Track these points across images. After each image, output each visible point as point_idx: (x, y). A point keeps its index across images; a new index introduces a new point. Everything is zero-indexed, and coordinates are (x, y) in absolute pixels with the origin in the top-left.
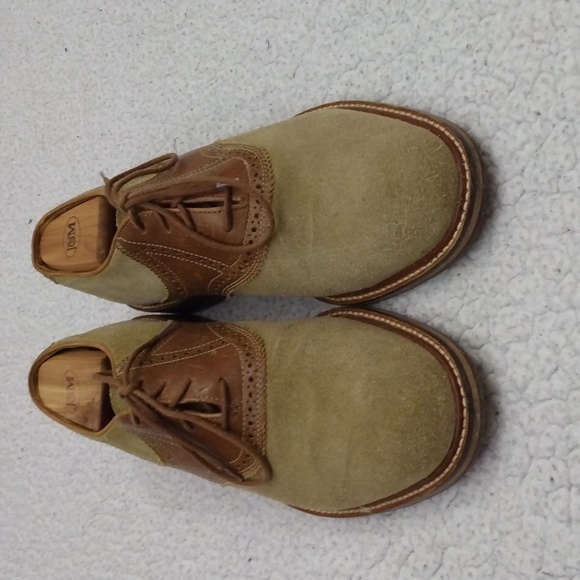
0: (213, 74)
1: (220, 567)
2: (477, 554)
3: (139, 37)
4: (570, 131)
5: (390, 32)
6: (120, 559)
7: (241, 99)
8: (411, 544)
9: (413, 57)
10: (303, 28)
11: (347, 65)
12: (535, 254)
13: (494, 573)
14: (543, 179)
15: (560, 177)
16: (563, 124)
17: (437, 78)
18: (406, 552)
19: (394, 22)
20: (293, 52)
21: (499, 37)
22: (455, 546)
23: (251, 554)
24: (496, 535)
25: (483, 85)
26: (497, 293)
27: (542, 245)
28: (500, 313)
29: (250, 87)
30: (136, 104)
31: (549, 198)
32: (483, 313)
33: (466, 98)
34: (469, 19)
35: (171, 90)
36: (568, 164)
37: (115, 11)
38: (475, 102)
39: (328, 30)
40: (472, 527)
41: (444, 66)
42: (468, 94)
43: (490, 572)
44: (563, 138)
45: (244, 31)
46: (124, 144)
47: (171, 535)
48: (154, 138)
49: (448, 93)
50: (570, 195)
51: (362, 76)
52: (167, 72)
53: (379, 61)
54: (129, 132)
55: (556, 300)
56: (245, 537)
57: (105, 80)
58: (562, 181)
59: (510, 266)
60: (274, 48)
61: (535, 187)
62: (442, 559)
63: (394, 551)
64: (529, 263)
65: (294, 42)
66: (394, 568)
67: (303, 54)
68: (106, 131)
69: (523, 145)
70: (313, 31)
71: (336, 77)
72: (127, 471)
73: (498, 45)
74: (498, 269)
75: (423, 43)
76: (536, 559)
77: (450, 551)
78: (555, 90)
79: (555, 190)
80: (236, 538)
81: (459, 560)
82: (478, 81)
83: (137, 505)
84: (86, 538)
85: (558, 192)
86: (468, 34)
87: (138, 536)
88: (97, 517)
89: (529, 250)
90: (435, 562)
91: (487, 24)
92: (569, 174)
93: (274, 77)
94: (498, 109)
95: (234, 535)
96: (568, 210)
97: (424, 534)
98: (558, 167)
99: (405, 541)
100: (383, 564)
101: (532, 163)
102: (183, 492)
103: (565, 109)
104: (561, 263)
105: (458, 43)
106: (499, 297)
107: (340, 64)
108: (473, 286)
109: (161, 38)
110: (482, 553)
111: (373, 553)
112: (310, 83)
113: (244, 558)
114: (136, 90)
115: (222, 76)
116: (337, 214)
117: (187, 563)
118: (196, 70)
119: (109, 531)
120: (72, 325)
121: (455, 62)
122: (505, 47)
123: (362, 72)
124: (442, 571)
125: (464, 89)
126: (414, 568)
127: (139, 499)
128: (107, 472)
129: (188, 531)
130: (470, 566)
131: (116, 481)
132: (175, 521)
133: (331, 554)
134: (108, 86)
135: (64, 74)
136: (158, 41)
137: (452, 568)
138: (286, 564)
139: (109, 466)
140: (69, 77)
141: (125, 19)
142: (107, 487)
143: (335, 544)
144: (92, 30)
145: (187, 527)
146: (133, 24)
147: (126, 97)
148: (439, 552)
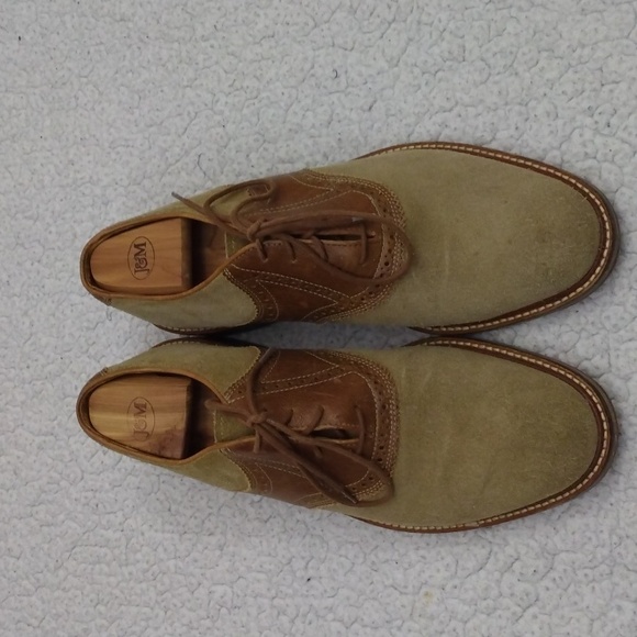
0: (255, 94)
1: (268, 589)
2: (594, 557)
5: (496, 83)
6: (117, 592)
7: (298, 124)
8: (517, 552)
9: (523, 109)
10: (382, 64)
11: (441, 107)
13: (612, 573)
17: (552, 132)
18: (512, 560)
19: (499, 73)
20: (369, 85)
21: (625, 104)
22: (568, 551)
23: (311, 573)
24: (615, 539)
25: (605, 145)
26: (620, 330)
28: (623, 347)
29: (309, 113)
30: (137, 112)
32: (604, 346)
33: (586, 154)
34: (591, 83)
35: (193, 104)
37: (102, 8)
38: (595, 158)
39: (417, 71)
40: (588, 534)
41: (560, 122)
42: (589, 150)
43: (608, 571)
45: (301, 56)
46: (118, 153)
47: (196, 561)
48: (166, 150)
49: (564, 147)
51: (459, 119)
52: (185, 83)
53: (480, 108)
54: (126, 140)
56: (303, 558)
57: (85, 80)
60: (343, 78)
62: (553, 564)
63: (497, 560)
65: (371, 76)
66: (497, 575)
67: (383, 89)
68: (87, 136)
70: (396, 69)
71: (427, 117)
72: (126, 499)
73: (623, 111)
74: (621, 308)
75: (536, 99)
77: (563, 555)
80: (290, 560)
81: (573, 562)
82: (599, 140)
83: (143, 534)
84: (61, 573)
86: (589, 97)
87: (146, 566)
88: (77, 549)
90: (545, 567)
91: (611, 91)
93: (344, 107)
94: (620, 167)
95: (287, 556)
97: (532, 543)
99: (510, 550)
100: (482, 572)
102: (212, 518)
105: (578, 104)
106: (622, 332)
107: (432, 105)
108: (593, 323)
109: (176, 45)
110: (599, 556)
111: (471, 565)
112: (393, 118)
113: (303, 578)
114: (137, 97)
115: (268, 98)
116: (477, 254)
117: (220, 590)
118: (231, 86)
119: (99, 563)
120: (34, 343)
121: (573, 119)
122: (630, 114)
123: (460, 116)
124: (553, 574)
125: (584, 145)
126: (521, 574)
127: (145, 527)
128: (95, 501)
129: (221, 557)
130: (585, 568)
131: (109, 510)
132: (200, 547)
133: (418, 567)
134: (90, 87)
135: (15, 64)
136: (172, 49)
137: (565, 571)
138: (360, 580)
139: (97, 495)
140: (25, 70)
141: (118, 17)
142: (96, 517)
143: (423, 557)
144: (63, 23)
145: (218, 553)
146: (131, 25)
147: (120, 102)
148: (550, 557)
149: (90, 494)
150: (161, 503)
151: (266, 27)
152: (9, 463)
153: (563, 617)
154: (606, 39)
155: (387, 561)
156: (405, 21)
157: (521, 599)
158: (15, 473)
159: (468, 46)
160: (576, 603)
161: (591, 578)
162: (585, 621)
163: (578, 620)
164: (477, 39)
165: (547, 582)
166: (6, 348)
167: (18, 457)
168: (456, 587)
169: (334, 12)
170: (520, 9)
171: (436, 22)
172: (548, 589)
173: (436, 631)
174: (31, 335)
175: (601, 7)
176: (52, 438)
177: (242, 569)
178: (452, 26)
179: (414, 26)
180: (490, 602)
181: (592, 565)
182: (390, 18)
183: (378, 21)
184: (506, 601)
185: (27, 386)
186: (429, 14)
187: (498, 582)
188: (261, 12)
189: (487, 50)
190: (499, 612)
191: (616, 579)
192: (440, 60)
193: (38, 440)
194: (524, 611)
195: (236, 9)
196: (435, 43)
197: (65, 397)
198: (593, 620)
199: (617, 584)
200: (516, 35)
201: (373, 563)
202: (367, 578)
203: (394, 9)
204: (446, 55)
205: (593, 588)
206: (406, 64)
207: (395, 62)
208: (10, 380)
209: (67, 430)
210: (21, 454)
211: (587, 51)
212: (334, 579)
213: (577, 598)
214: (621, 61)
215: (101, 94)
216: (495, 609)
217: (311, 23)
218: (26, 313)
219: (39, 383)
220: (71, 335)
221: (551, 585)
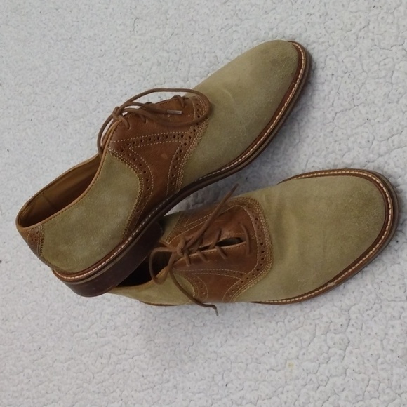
1: (207, 401)
2: (369, 302)
3: (65, 125)
4: (352, 76)
8: (329, 318)
12: (352, 139)
13: (381, 307)
14: (344, 103)
15: (353, 99)
16: (347, 74)
22: (354, 305)
23: (226, 380)
27: (356, 133)
31: (351, 111)
36: (356, 91)
37: (43, 117)
43: (379, 307)
44: (349, 81)
50: (363, 105)
52: (91, 137)
55: (371, 156)
56: (220, 373)
57: (43, 158)
58: (355, 101)
59: (341, 150)
61: (342, 108)
62: (349, 316)
63: (321, 328)
64: (350, 145)
66: (323, 337)
69: (330, 92)
72: (119, 380)
76: (401, 286)
77: (353, 309)
78: (338, 62)
79: (353, 106)
80: (213, 378)
81: (359, 310)
83: (133, 397)
85: (355, 106)
89: (348, 139)
90: (346, 320)
92: (358, 96)
95: (211, 376)
96: (363, 111)
97: (334, 308)
98: (351, 94)
100: (315, 340)
101: (337, 98)
102: (166, 371)
103: (346, 68)
104: (368, 138)
109: (82, 120)
110: (371, 300)
111: (308, 337)
114: (70, 154)
120: (51, 310)
124: (352, 322)
126: (335, 329)
127: (133, 392)
128: (103, 388)
129: (177, 393)
130: (367, 310)
131: (112, 391)
132: (164, 391)
133: (281, 351)
134: (47, 159)
135: (9, 165)
136: (80, 122)
137: (357, 317)
138: (253, 372)
139: (104, 384)
140: (14, 166)
141: (51, 119)
142: (106, 398)
143: (282, 344)
144: (27, 133)
145: (175, 391)
146: (58, 120)
147: (63, 161)
148: (346, 313)
149: (100, 385)
150: (138, 374)
151: (121, 90)
152: (54, 385)
153: (366, 346)
154: (281, 21)
155: (264, 355)
156: (185, 57)
157: (340, 344)
158: (59, 390)
159: (218, 55)
160: (370, 334)
161: (371, 315)
162: (378, 343)
163: (374, 344)
164: (221, 49)
165: (350, 329)
166: (38, 319)
167: (58, 380)
168: (304, 354)
169: (151, 69)
170: (237, 25)
171: (200, 51)
172: (352, 333)
173: (302, 385)
174: (49, 306)
175: (274, 5)
176: (73, 361)
177: (191, 394)
178: (207, 49)
179: (190, 58)
180: (325, 355)
181: (370, 307)
182: (178, 59)
183: (172, 63)
184: (333, 350)
185: (53, 336)
186: (195, 48)
187: (325, 340)
188: (117, 85)
189: (228, 53)
190: (331, 359)
191: (384, 309)
192: (207, 68)
193: (66, 365)
194: (345, 351)
195: (105, 88)
196: (203, 61)
197: (74, 333)
198: (382, 341)
199: (386, 313)
200: (239, 39)
201: (257, 359)
202: (256, 369)
203: (178, 54)
204: (209, 64)
205: (375, 321)
206: (192, 78)
207: (186, 79)
208: (44, 337)
209: (79, 352)
210: (59, 377)
211: (274, 31)
212: (240, 379)
213: (369, 331)
214: (292, 28)
215: (53, 161)
216: (329, 358)
217: (142, 79)
218: (43, 295)
219: (59, 332)
220: (69, 297)
221: (353, 329)
